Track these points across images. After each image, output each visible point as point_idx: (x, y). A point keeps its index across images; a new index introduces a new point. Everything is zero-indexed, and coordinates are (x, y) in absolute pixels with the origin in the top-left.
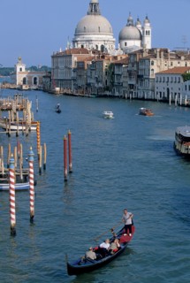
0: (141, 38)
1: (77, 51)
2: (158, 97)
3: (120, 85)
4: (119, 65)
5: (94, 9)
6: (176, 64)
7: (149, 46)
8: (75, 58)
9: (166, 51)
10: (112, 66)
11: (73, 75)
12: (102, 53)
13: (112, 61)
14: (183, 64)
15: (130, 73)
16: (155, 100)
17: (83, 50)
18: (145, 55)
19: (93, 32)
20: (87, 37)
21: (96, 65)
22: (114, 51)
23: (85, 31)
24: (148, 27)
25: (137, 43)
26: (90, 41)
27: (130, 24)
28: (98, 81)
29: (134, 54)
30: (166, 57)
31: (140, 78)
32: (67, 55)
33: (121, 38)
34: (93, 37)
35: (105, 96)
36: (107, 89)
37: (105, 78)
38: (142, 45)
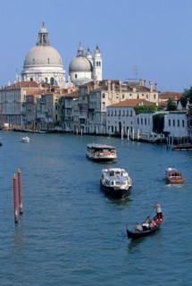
0: (92, 69)
1: (26, 85)
2: (110, 132)
3: (71, 119)
4: (70, 98)
5: (43, 40)
6: (127, 96)
7: (100, 78)
8: (24, 92)
9: (117, 83)
10: (62, 100)
11: (22, 109)
12: (51, 86)
13: (62, 95)
14: (134, 96)
15: (81, 107)
16: (107, 135)
17: (32, 83)
18: (96, 87)
19: (43, 64)
20: (36, 69)
21: (45, 99)
22: (64, 84)
23: (34, 63)
24: (98, 58)
25: (88, 75)
26: (39, 74)
27: (80, 54)
28: (48, 116)
29: (85, 87)
30: (117, 89)
31: (91, 111)
32: (16, 89)
33: (71, 70)
34: (43, 69)
35: (56, 132)
36: (57, 124)
37: (55, 112)
38: (93, 77)
